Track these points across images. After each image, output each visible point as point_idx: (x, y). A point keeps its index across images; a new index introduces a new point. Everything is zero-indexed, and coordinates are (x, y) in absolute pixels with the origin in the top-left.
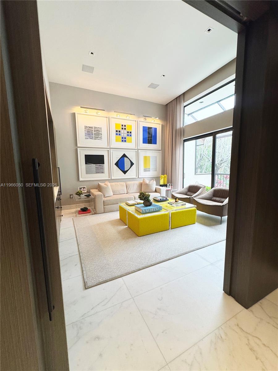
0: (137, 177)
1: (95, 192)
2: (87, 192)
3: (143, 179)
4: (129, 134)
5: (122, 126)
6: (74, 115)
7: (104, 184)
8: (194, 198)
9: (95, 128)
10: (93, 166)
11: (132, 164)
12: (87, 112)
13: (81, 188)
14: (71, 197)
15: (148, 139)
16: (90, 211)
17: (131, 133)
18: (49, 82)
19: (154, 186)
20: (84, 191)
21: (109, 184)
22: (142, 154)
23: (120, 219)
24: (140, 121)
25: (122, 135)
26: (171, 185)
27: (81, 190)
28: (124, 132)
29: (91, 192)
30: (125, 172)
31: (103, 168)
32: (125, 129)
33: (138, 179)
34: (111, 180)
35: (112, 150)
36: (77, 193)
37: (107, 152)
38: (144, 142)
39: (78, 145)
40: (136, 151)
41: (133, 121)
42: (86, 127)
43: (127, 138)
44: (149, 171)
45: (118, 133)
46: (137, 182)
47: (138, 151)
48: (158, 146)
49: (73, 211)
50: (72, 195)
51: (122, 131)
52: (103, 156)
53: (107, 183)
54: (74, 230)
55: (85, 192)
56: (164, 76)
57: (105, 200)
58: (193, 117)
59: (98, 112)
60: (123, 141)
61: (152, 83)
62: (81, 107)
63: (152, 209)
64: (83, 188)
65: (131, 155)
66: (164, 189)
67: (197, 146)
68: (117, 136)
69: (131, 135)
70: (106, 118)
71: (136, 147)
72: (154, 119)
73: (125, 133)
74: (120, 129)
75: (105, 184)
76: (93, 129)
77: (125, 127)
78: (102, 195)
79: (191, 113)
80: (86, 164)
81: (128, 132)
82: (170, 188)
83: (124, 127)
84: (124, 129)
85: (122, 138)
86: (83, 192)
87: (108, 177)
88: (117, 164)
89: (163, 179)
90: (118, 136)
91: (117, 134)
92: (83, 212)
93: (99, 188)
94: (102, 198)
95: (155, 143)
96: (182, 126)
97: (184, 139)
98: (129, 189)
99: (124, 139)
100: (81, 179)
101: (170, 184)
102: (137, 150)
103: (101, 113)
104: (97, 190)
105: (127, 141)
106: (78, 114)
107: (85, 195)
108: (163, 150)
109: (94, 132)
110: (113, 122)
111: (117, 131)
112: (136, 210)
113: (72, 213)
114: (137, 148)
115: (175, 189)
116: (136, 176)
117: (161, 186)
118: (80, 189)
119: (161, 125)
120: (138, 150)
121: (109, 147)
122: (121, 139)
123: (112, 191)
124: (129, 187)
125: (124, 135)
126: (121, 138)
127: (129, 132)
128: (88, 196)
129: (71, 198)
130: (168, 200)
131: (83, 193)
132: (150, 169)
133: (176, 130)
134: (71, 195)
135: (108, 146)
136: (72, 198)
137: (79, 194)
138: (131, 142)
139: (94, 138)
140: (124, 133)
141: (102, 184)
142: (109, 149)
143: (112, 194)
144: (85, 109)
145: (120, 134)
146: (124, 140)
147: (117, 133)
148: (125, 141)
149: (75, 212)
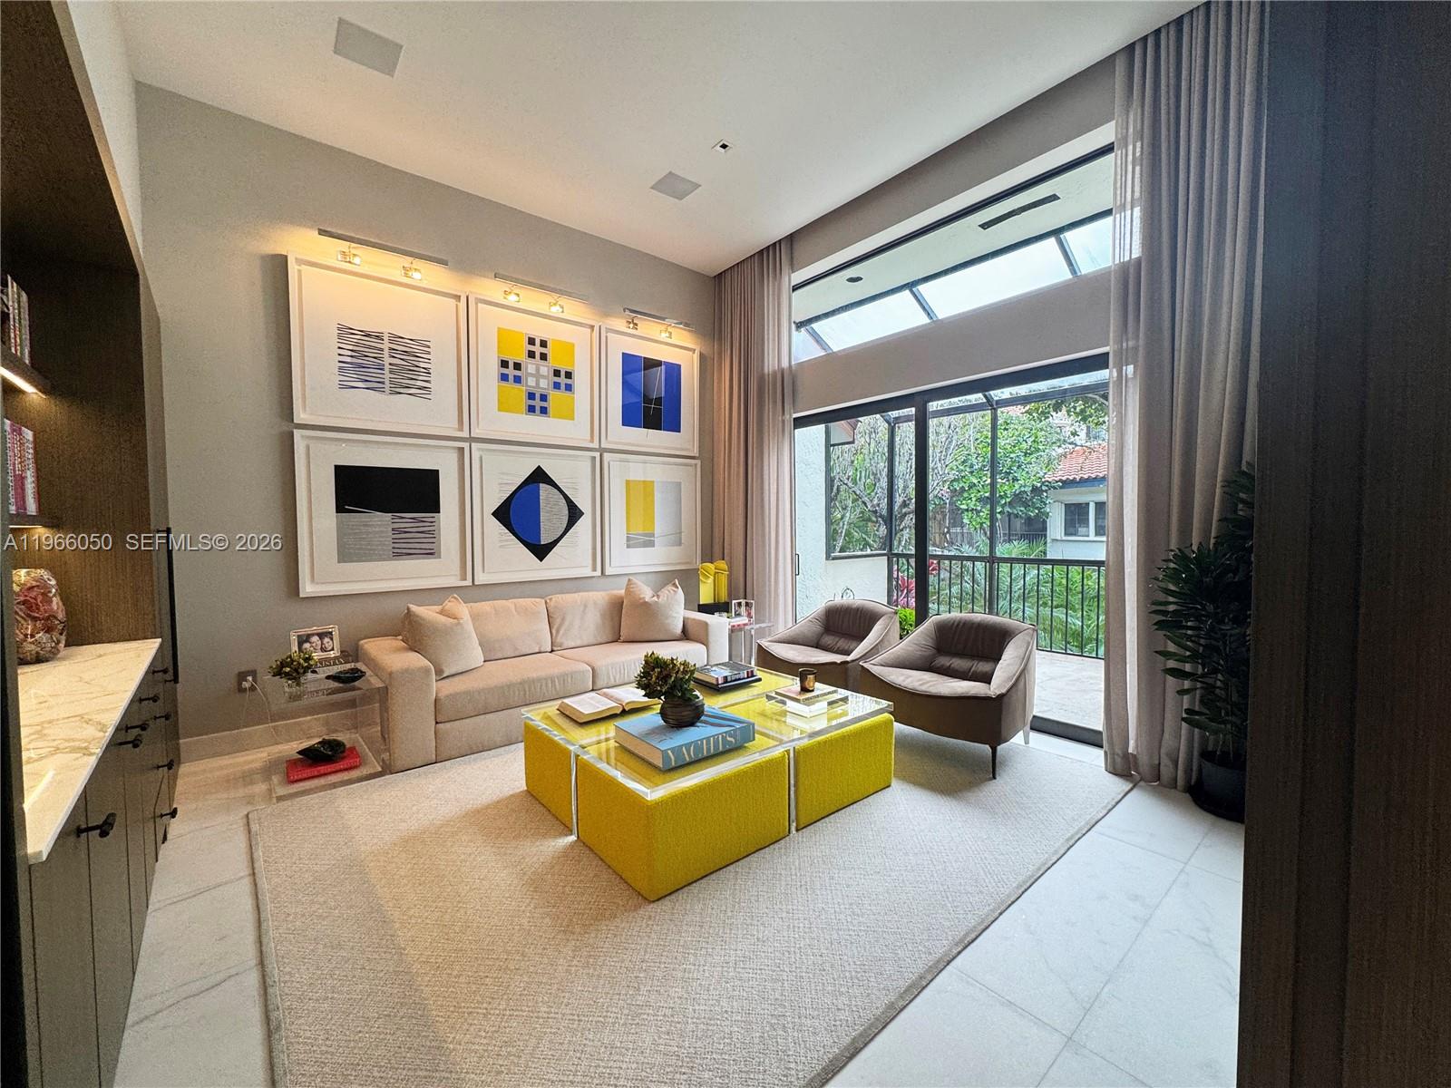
0: (598, 573)
1: (388, 655)
2: (346, 655)
3: (627, 578)
4: (564, 379)
5: (531, 341)
6: (278, 267)
7: (438, 608)
8: (866, 665)
9: (395, 338)
10: (380, 523)
11: (574, 514)
12: (357, 260)
13: (309, 636)
14: (246, 685)
15: (646, 410)
16: (357, 756)
17: (569, 375)
18: (138, 83)
19: (678, 612)
20: (323, 650)
21: (463, 610)
22: (620, 473)
23: (528, 791)
24: (609, 330)
25: (531, 382)
26: (747, 604)
27: (307, 645)
28: (538, 370)
29: (366, 654)
30: (541, 551)
31: (432, 534)
32: (544, 357)
33: (603, 580)
34: (474, 592)
35: (479, 449)
36: (283, 665)
37: (454, 456)
38: (628, 420)
39: (300, 416)
40: (594, 458)
41: (581, 324)
42: (344, 331)
43: (550, 398)
44: (651, 544)
45: (511, 371)
46: (599, 597)
47: (601, 455)
48: (685, 439)
49: (253, 766)
50: (253, 673)
51: (530, 366)
52: (434, 475)
53: (454, 605)
54: (248, 904)
55: (332, 654)
56: (724, 146)
57: (442, 695)
58: (817, 338)
59: (414, 266)
60: (531, 409)
61: (670, 173)
62: (322, 232)
63: (708, 743)
64: (321, 636)
65: (572, 475)
66: (719, 624)
67: (834, 445)
68: (504, 384)
69: (569, 388)
70: (453, 302)
71: (592, 440)
72: (670, 329)
73: (543, 377)
74: (522, 357)
75: (442, 613)
76: (386, 345)
77: (544, 350)
78: (427, 671)
79: (811, 321)
80: (338, 510)
81: (557, 373)
82: (743, 620)
83: (538, 348)
84: (538, 355)
85: (531, 396)
86: (316, 656)
87: (458, 573)
88: (502, 514)
89: (710, 580)
90: (510, 385)
91: (504, 378)
92: (310, 766)
93: (412, 633)
94: (429, 685)
95: (675, 426)
96: (785, 364)
97: (795, 416)
98: (561, 632)
99: (538, 403)
100: (308, 588)
101: (743, 602)
102: (597, 455)
103: (426, 274)
104: (398, 643)
105: (551, 410)
106: (300, 262)
107: (328, 677)
108: (707, 459)
109: (387, 360)
110: (490, 323)
111: (504, 364)
112: (623, 749)
113: (247, 778)
114: (595, 445)
115: (763, 622)
116: (594, 570)
117: (704, 609)
118: (302, 640)
119: (696, 357)
120: (602, 451)
121: (465, 434)
122: (524, 402)
123: (481, 645)
124: (563, 619)
125: (538, 383)
126: (524, 396)
127: (563, 374)
128: (348, 679)
129: (241, 690)
130: (760, 680)
131: (321, 661)
132: (653, 535)
133: (762, 378)
134: (242, 676)
135: (461, 429)
136: (253, 689)
137: (292, 670)
138: (570, 415)
139: (387, 385)
140: (538, 376)
141: (426, 612)
142: (463, 445)
143: (477, 656)
144: (344, 245)
145: (518, 380)
146: (537, 405)
147: (505, 371)
148: (544, 411)
149: (267, 771)
